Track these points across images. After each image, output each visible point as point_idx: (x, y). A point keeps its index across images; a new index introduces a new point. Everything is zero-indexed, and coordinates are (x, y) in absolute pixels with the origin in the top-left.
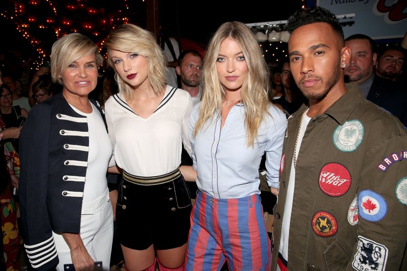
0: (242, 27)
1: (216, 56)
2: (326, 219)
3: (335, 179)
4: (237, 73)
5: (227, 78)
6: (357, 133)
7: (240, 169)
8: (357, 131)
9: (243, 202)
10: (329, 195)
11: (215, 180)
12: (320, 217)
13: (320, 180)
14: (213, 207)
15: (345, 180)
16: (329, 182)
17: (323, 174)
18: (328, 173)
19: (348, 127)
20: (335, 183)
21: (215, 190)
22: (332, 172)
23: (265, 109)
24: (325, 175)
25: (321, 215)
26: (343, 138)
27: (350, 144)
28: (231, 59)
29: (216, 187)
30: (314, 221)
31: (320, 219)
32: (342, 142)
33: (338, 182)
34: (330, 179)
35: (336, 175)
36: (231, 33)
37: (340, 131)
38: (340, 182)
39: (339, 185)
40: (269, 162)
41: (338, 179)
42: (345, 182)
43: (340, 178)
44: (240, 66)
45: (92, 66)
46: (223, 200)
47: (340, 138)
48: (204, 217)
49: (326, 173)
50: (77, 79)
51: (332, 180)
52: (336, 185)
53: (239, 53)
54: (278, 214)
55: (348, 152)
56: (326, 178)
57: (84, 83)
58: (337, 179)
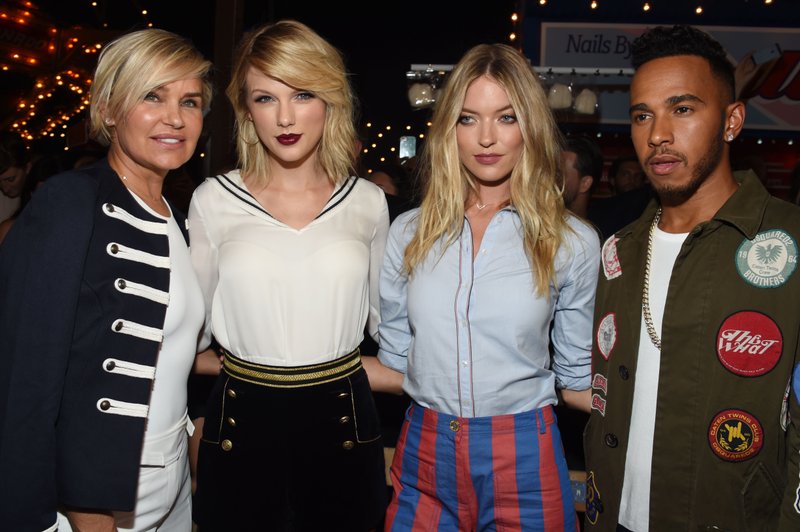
0: (511, 56)
1: (456, 111)
2: (740, 424)
3: (751, 342)
4: (498, 148)
5: (480, 157)
6: (784, 252)
7: (522, 340)
8: (784, 248)
9: (526, 421)
10: (741, 376)
11: (465, 371)
12: (726, 423)
13: (721, 347)
14: (457, 439)
15: (772, 342)
16: (741, 348)
17: (726, 334)
18: (738, 332)
19: (761, 244)
20: (754, 349)
21: (466, 395)
22: (744, 329)
23: (563, 222)
24: (731, 337)
25: (727, 417)
26: (758, 263)
27: (773, 273)
28: (487, 119)
29: (469, 388)
30: (713, 433)
31: (727, 426)
32: (757, 271)
33: (758, 348)
34: (741, 342)
35: (752, 335)
36: (489, 67)
37: (748, 251)
38: (763, 347)
39: (761, 353)
40: (566, 333)
41: (759, 342)
42: (772, 346)
43: (761, 339)
44: (506, 134)
45: (195, 104)
46: (481, 419)
47: (750, 264)
48: (431, 467)
49: (733, 333)
50: (160, 130)
51: (747, 344)
52: (755, 352)
53: (506, 108)
54: (612, 436)
55: (772, 287)
56: (733, 342)
57: (174, 141)
58: (755, 341)
